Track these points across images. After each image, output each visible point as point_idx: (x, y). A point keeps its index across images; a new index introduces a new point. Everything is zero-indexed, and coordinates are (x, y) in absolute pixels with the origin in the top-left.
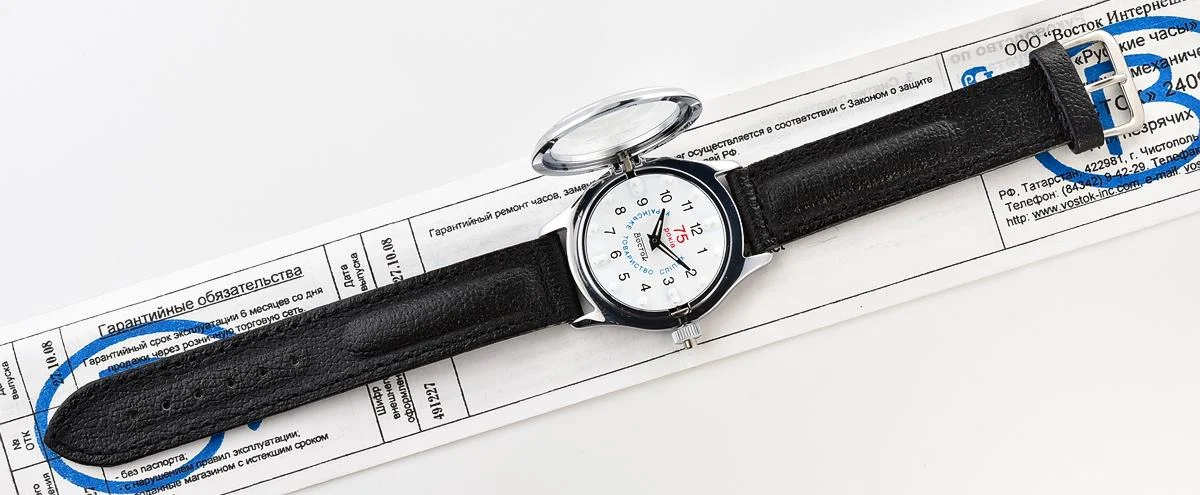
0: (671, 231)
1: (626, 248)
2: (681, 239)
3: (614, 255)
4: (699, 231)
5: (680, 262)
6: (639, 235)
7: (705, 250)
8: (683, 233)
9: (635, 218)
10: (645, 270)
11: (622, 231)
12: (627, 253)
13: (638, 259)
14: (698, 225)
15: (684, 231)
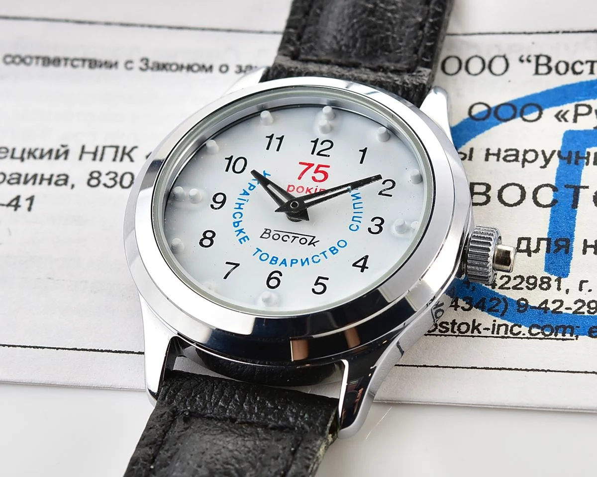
0: (297, 183)
1: (274, 260)
2: (320, 176)
3: (273, 283)
4: (328, 145)
5: (356, 185)
6: (267, 231)
7: (364, 151)
8: (314, 168)
9: (236, 224)
10: (333, 250)
11: (243, 254)
12: (284, 262)
13: (307, 251)
14: (316, 142)
15: (310, 165)
